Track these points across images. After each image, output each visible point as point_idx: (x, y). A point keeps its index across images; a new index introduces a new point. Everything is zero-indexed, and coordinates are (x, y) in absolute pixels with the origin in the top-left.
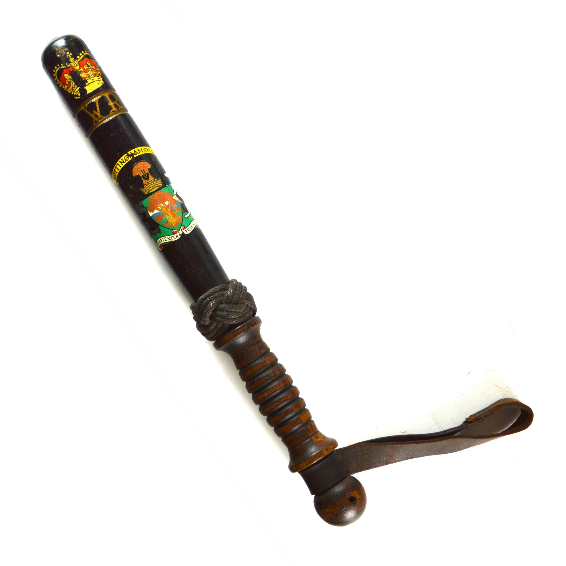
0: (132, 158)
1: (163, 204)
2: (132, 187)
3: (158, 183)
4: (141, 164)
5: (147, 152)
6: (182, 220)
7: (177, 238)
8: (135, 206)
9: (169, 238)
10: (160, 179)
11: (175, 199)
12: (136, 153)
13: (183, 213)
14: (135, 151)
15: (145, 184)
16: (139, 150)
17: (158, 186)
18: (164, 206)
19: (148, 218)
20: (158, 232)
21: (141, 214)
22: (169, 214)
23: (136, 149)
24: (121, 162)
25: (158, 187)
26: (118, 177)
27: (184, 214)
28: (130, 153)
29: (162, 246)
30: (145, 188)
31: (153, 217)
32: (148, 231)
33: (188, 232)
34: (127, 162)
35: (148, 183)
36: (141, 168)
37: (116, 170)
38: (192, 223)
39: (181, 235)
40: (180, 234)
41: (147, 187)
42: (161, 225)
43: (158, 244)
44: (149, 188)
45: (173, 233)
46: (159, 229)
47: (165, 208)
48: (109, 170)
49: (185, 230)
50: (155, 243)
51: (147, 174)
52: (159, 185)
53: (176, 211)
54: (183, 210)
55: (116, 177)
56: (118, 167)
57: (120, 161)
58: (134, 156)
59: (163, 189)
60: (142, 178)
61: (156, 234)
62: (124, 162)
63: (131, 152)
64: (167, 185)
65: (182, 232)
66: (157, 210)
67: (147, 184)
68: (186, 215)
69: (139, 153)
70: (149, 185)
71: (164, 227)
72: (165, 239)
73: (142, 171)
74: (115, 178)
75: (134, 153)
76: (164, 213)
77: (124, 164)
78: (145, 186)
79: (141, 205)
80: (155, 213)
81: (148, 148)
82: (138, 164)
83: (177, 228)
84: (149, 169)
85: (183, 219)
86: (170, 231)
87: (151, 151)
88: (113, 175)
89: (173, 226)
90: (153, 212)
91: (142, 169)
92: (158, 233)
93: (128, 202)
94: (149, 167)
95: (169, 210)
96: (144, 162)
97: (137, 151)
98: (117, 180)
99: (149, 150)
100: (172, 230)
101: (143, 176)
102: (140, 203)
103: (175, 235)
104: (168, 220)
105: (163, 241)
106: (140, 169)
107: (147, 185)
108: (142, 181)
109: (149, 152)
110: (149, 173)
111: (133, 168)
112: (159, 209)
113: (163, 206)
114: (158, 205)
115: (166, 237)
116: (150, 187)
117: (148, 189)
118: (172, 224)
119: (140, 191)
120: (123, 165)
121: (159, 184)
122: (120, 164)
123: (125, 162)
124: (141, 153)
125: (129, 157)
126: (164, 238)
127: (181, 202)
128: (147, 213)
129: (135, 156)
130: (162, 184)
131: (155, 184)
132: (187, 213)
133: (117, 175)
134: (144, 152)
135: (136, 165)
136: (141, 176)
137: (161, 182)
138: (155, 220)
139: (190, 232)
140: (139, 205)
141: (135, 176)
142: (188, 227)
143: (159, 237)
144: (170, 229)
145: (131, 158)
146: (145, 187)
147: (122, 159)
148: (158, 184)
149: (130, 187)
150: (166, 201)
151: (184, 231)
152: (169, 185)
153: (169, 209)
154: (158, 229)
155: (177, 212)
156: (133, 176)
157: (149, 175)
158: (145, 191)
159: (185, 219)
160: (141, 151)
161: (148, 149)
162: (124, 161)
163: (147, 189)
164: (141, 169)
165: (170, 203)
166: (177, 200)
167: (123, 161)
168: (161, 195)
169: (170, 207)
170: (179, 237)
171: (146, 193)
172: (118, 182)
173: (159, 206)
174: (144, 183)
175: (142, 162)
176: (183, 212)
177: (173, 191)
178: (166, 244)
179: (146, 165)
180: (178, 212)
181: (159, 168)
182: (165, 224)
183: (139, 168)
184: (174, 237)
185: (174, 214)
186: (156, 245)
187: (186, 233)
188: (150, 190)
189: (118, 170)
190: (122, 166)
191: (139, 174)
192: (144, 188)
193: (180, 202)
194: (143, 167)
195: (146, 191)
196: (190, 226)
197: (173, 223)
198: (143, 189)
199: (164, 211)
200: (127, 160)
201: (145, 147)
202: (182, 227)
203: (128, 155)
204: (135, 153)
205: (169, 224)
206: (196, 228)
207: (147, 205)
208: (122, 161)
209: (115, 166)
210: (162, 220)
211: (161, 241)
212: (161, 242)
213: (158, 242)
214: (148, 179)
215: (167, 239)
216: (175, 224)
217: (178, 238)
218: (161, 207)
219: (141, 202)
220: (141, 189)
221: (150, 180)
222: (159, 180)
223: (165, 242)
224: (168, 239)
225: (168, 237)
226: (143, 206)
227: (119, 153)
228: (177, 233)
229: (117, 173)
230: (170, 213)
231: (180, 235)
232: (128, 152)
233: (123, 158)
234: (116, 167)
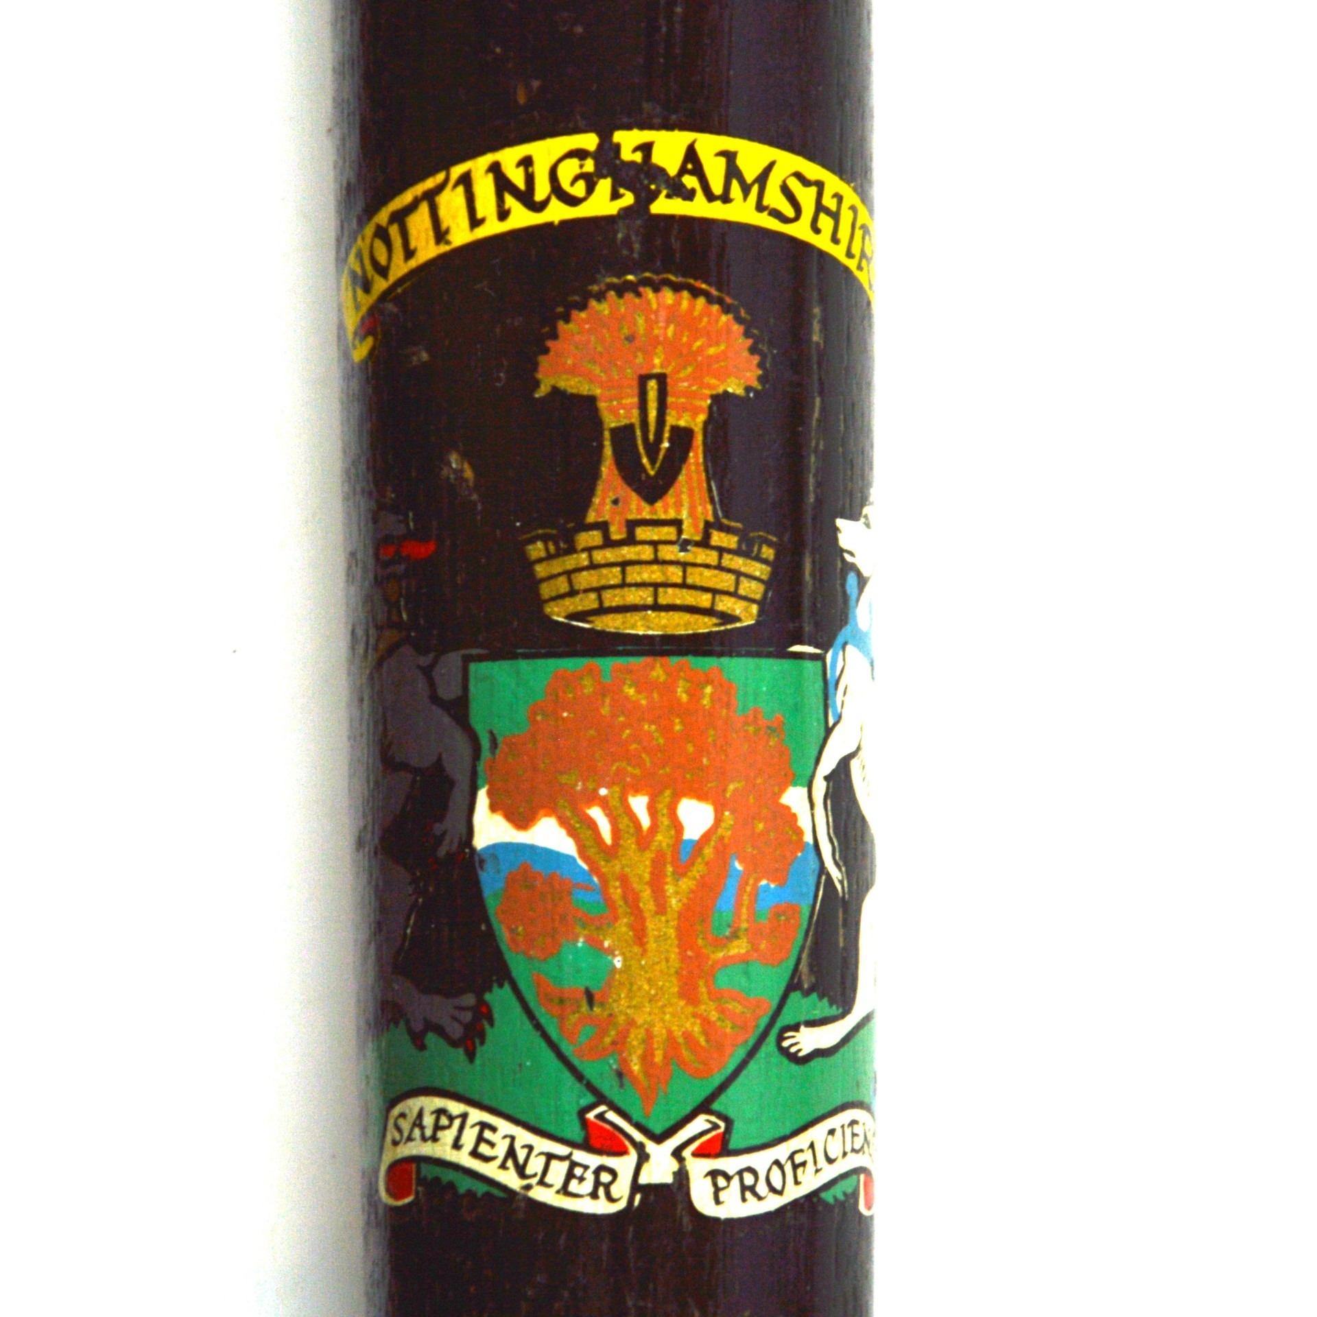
0: (626, 212)
1: (652, 810)
2: (469, 473)
3: (726, 582)
4: (673, 315)
5: (800, 230)
6: (740, 1054)
7: (594, 1195)
8: (392, 650)
9: (521, 1154)
10: (768, 552)
11: (790, 818)
12: (690, 181)
13: (795, 996)
14: (691, 154)
15: (603, 527)
16: (733, 172)
17: (709, 612)
18: (654, 827)
19: (442, 852)
20: (457, 1031)
21: (405, 767)
22: (653, 925)
23: (709, 145)
24: (503, 185)
25: (705, 625)
26: (397, 300)
27: (801, 1005)
28: (638, 157)
29: (421, 1181)
30: (583, 559)
31: (489, 866)
32: (379, 959)
33: (733, 1207)
34: (557, 212)
35: (632, 525)
36: (655, 342)
37: (420, 222)
38: (817, 1133)
39: (648, 1190)
40: (643, 1180)
41: (599, 556)
42: (523, 985)
43: (392, 1134)
44: (613, 576)
45: (585, 1123)
46: (484, 1014)
47: (649, 855)
48: (350, 174)
49: (714, 1174)
50: (375, 1111)
51: (683, 437)
52: (725, 604)
53: (735, 935)
54: (804, 967)
55: (381, 285)
56: (452, 203)
57: (495, 168)
58: (654, 196)
59: (737, 668)
60: (608, 451)
61: (431, 1039)
62: (527, 198)
63: (646, 148)
64: (797, 648)
65: (675, 1166)
66: (563, 822)
67: (617, 534)
68: (812, 1024)
69: (726, 198)
70: (628, 552)
71: (538, 1027)
72: (480, 1139)
73: (643, 380)
74: (367, 287)
75: (673, 170)
76: (616, 892)
77: (521, 217)
78: (593, 538)
79: (449, 692)
80: (532, 848)
81: (833, 183)
82: (649, 294)
83: (648, 1099)
84: (721, 401)
85: (751, 1054)
86: (573, 1096)
87: (844, 234)
88: (361, 245)
89: (624, 1062)
90: (522, 821)
91: (657, 364)
92: (454, 1044)
93: (358, 572)
94: (734, 387)
95: (677, 893)
96: (715, 308)
97: (715, 171)
98: (372, 311)
99: (835, 216)
100: (589, 1099)
101: (623, 435)
102: (453, 659)
103: (594, 1161)
104: (609, 983)
105: (457, 1145)
106: (640, 359)
107: (609, 543)
108: (595, 476)
109: (822, 242)
110: (699, 439)
111: (583, 306)
112: (592, 825)
113: (645, 822)
114: (603, 792)
115: (505, 1127)
116: (634, 574)
117: (599, 590)
118: (620, 1043)
119: (523, 556)
120: (503, 214)
121: (734, 594)
122: (485, 188)
123: (539, 207)
124: (741, 211)
125: (604, 186)
126: (476, 1115)
127: (836, 874)
128: (458, 796)
129: (663, 206)
130: (754, 609)
131: (694, 577)
132: (834, 1011)
133: (400, 268)
134: (776, 214)
135: (621, 290)
136: (611, 422)
137: (754, 589)
138: (492, 903)
139: (753, 1208)
140: (427, 672)
141: (556, 391)
142: (760, 1160)
143: (444, 1083)
144: (579, 1076)
145: (615, 196)
146: (589, 550)
147: (527, 162)
148: (715, 592)
149: (454, 460)
150: (701, 796)
151: (698, 1168)
152: (820, 658)
153: (686, 884)
154: (469, 1000)
155: (739, 947)
156: (537, 384)
157: (684, 458)
158: (562, 585)
159: (777, 1058)
160: (746, 190)
161: (829, 202)
162: (542, 190)
163: (585, 579)
164: (649, 355)
165: (725, 831)
166: (808, 838)
167: (530, 179)
168: (688, 712)
169: (698, 869)
170: (621, 1205)
171: (558, 613)
172: (370, 341)
173: (604, 803)
174: (601, 507)
175: (695, 293)
176: (793, 985)
177: (829, 731)
178: (464, 1184)
179: (712, 351)
180: (744, 959)
181: (816, 442)
182: (561, 1001)
183: (631, 338)
184: (570, 1175)
185: (700, 957)
186: (375, 1130)
187: (701, 1198)
188: (612, 598)
189: (441, 235)
190: (493, 227)
191: (598, 392)
192: (572, 550)
193: (822, 870)
194: (673, 349)
195: (572, 593)
196: (781, 1152)
197: (635, 1039)
198: (549, 557)
199: (624, 879)
200: (573, 201)
201: (813, 171)
202: (700, 1123)
203: (607, 159)
204: (683, 171)
205: (603, 1027)
206: (828, 1196)
207: (503, 729)
208: (517, 177)
209: (430, 183)
210: (552, 951)
211: (437, 1127)
212: (434, 1139)
213: (405, 1125)
214: (653, 491)
215: (501, 1150)
216: (658, 1057)
217: (601, 1207)
218: (624, 822)
219: (467, 660)
220: (537, 550)
221: (672, 514)
222: (758, 559)
223: (463, 1158)
224: (511, 1153)
225: (523, 1137)
226: (459, 709)
227: (536, 84)
228: (622, 1152)
229: (409, 254)
230: (662, 929)
231: (636, 1187)
232: (629, 127)
233: (545, 151)
234: (430, 197)
